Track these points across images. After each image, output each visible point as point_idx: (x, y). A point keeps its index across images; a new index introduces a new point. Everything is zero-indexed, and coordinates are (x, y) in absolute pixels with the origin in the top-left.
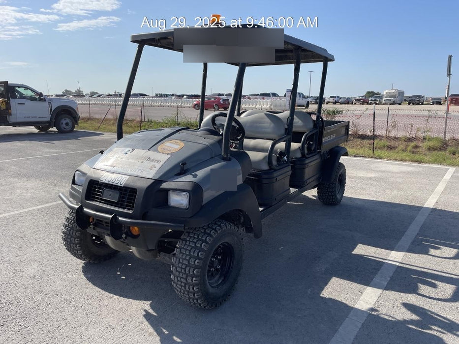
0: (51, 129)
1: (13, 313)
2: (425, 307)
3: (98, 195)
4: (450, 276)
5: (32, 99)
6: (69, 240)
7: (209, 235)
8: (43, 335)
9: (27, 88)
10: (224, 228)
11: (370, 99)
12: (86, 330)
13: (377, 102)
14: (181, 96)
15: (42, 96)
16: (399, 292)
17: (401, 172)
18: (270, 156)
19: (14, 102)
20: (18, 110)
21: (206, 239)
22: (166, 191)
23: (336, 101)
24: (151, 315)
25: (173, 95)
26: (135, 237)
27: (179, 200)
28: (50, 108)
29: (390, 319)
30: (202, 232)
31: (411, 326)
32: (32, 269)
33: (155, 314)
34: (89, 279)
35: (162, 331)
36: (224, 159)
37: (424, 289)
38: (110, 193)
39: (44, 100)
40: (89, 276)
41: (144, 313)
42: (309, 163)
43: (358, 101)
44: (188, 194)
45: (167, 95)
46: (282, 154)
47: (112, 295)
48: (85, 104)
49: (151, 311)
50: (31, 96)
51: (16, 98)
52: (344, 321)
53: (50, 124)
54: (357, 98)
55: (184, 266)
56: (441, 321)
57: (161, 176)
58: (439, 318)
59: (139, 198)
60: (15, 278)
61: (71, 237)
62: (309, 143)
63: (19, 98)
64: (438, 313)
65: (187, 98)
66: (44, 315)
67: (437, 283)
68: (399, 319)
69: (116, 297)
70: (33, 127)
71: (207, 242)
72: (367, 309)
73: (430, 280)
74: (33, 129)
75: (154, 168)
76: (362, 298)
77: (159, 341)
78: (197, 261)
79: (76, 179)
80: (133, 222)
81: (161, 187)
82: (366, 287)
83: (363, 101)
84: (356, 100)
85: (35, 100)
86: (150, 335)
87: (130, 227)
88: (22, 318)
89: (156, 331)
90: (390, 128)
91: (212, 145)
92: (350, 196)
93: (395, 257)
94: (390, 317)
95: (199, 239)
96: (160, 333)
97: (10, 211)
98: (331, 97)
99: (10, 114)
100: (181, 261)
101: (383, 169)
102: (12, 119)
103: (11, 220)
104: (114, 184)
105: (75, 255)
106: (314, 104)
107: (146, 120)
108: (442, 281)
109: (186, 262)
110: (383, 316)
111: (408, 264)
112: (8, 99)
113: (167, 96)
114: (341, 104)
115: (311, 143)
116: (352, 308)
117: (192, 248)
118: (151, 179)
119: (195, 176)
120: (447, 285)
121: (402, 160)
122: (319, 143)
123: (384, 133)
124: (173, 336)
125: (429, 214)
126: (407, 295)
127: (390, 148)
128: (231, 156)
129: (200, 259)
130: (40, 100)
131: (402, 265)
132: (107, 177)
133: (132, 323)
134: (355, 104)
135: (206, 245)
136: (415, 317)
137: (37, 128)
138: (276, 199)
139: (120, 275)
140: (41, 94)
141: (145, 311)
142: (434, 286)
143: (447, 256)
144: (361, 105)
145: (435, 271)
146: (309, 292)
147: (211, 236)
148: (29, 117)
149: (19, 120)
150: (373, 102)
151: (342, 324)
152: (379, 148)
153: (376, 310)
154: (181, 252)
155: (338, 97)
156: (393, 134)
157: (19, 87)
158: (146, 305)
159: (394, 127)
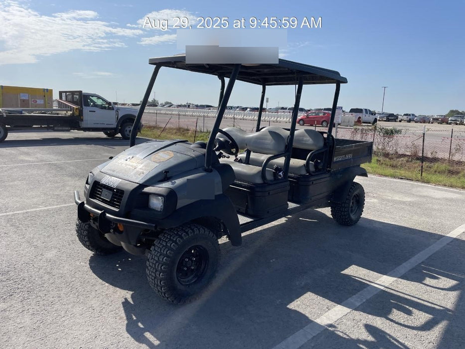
0: (117, 136)
1: (22, 287)
2: (388, 331)
3: (99, 194)
4: (433, 306)
5: (102, 107)
6: (80, 232)
7: (180, 237)
8: (38, 307)
9: (99, 97)
10: (197, 232)
11: (450, 119)
12: (72, 307)
13: (458, 122)
14: (244, 109)
15: (111, 105)
16: (368, 313)
17: (444, 198)
18: (263, 171)
19: (86, 110)
20: (90, 116)
21: (176, 240)
22: (148, 195)
23: (410, 119)
24: (129, 303)
25: (238, 107)
26: (121, 232)
27: (157, 203)
28: (117, 116)
29: (345, 336)
30: (175, 233)
31: (361, 346)
32: (50, 255)
33: (132, 302)
34: (91, 267)
35: (132, 317)
36: (206, 170)
37: (396, 315)
38: (107, 193)
39: (113, 109)
40: (93, 265)
41: (124, 300)
42: (314, 180)
43: (435, 120)
44: (163, 199)
45: (231, 107)
46: (278, 169)
47: (104, 282)
48: (150, 113)
49: (130, 300)
50: (101, 105)
51: (89, 106)
52: (297, 331)
53: (116, 131)
54: (435, 117)
55: (154, 262)
56: (397, 346)
57: (146, 182)
58: (395, 342)
59: (125, 199)
60: (35, 260)
61: (82, 229)
62: (317, 161)
63: (92, 106)
64: (398, 339)
65: (250, 111)
66: (45, 292)
67: (415, 311)
68: (353, 338)
69: (107, 284)
70: (102, 133)
71: (176, 243)
72: (326, 324)
73: (408, 307)
74: (102, 135)
75: (142, 174)
76: (327, 313)
77: (125, 325)
78: (165, 258)
79: (89, 180)
80: (116, 219)
81: (143, 191)
82: (336, 304)
83: (443, 121)
84: (434, 119)
85: (105, 108)
86: (121, 318)
87: (117, 224)
88: (28, 291)
89: (127, 316)
90: (453, 151)
91: (198, 157)
92: (372, 219)
93: (384, 281)
94: (345, 334)
95: (170, 239)
96: (129, 318)
97: (53, 205)
98: (405, 115)
99: (82, 120)
100: (153, 256)
101: (425, 194)
102: (83, 125)
103: (51, 212)
104: (110, 185)
105: (85, 245)
106: (385, 121)
107: (205, 131)
108: (420, 310)
109: (156, 259)
110: (338, 333)
111: (393, 290)
112: (82, 107)
113: (232, 109)
114: (416, 122)
115: (319, 161)
116: (312, 321)
117: (164, 246)
118: (137, 183)
119: (173, 184)
120: (423, 314)
121: (452, 186)
122: (329, 162)
123: (446, 156)
124: (138, 322)
125: (448, 244)
126: (375, 317)
127: (451, 173)
128: (213, 167)
129: (168, 257)
130: (109, 109)
131: (387, 290)
132: (106, 180)
133: (110, 307)
134: (432, 123)
135: (175, 245)
136: (370, 338)
137: (106, 133)
138: (268, 212)
139: (118, 267)
140: (109, 104)
141: (126, 299)
142: (409, 313)
143: (442, 287)
144: (440, 125)
145: (419, 299)
146: (278, 303)
147: (182, 238)
148: (97, 124)
149: (89, 126)
150: (453, 122)
151: (293, 334)
152: (439, 172)
153: (334, 327)
154: (155, 250)
155: (413, 115)
156: (457, 158)
157: (92, 96)
158: (128, 294)
159: (458, 150)
